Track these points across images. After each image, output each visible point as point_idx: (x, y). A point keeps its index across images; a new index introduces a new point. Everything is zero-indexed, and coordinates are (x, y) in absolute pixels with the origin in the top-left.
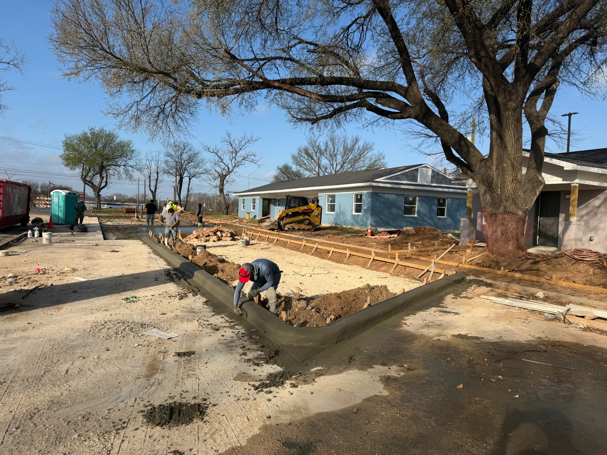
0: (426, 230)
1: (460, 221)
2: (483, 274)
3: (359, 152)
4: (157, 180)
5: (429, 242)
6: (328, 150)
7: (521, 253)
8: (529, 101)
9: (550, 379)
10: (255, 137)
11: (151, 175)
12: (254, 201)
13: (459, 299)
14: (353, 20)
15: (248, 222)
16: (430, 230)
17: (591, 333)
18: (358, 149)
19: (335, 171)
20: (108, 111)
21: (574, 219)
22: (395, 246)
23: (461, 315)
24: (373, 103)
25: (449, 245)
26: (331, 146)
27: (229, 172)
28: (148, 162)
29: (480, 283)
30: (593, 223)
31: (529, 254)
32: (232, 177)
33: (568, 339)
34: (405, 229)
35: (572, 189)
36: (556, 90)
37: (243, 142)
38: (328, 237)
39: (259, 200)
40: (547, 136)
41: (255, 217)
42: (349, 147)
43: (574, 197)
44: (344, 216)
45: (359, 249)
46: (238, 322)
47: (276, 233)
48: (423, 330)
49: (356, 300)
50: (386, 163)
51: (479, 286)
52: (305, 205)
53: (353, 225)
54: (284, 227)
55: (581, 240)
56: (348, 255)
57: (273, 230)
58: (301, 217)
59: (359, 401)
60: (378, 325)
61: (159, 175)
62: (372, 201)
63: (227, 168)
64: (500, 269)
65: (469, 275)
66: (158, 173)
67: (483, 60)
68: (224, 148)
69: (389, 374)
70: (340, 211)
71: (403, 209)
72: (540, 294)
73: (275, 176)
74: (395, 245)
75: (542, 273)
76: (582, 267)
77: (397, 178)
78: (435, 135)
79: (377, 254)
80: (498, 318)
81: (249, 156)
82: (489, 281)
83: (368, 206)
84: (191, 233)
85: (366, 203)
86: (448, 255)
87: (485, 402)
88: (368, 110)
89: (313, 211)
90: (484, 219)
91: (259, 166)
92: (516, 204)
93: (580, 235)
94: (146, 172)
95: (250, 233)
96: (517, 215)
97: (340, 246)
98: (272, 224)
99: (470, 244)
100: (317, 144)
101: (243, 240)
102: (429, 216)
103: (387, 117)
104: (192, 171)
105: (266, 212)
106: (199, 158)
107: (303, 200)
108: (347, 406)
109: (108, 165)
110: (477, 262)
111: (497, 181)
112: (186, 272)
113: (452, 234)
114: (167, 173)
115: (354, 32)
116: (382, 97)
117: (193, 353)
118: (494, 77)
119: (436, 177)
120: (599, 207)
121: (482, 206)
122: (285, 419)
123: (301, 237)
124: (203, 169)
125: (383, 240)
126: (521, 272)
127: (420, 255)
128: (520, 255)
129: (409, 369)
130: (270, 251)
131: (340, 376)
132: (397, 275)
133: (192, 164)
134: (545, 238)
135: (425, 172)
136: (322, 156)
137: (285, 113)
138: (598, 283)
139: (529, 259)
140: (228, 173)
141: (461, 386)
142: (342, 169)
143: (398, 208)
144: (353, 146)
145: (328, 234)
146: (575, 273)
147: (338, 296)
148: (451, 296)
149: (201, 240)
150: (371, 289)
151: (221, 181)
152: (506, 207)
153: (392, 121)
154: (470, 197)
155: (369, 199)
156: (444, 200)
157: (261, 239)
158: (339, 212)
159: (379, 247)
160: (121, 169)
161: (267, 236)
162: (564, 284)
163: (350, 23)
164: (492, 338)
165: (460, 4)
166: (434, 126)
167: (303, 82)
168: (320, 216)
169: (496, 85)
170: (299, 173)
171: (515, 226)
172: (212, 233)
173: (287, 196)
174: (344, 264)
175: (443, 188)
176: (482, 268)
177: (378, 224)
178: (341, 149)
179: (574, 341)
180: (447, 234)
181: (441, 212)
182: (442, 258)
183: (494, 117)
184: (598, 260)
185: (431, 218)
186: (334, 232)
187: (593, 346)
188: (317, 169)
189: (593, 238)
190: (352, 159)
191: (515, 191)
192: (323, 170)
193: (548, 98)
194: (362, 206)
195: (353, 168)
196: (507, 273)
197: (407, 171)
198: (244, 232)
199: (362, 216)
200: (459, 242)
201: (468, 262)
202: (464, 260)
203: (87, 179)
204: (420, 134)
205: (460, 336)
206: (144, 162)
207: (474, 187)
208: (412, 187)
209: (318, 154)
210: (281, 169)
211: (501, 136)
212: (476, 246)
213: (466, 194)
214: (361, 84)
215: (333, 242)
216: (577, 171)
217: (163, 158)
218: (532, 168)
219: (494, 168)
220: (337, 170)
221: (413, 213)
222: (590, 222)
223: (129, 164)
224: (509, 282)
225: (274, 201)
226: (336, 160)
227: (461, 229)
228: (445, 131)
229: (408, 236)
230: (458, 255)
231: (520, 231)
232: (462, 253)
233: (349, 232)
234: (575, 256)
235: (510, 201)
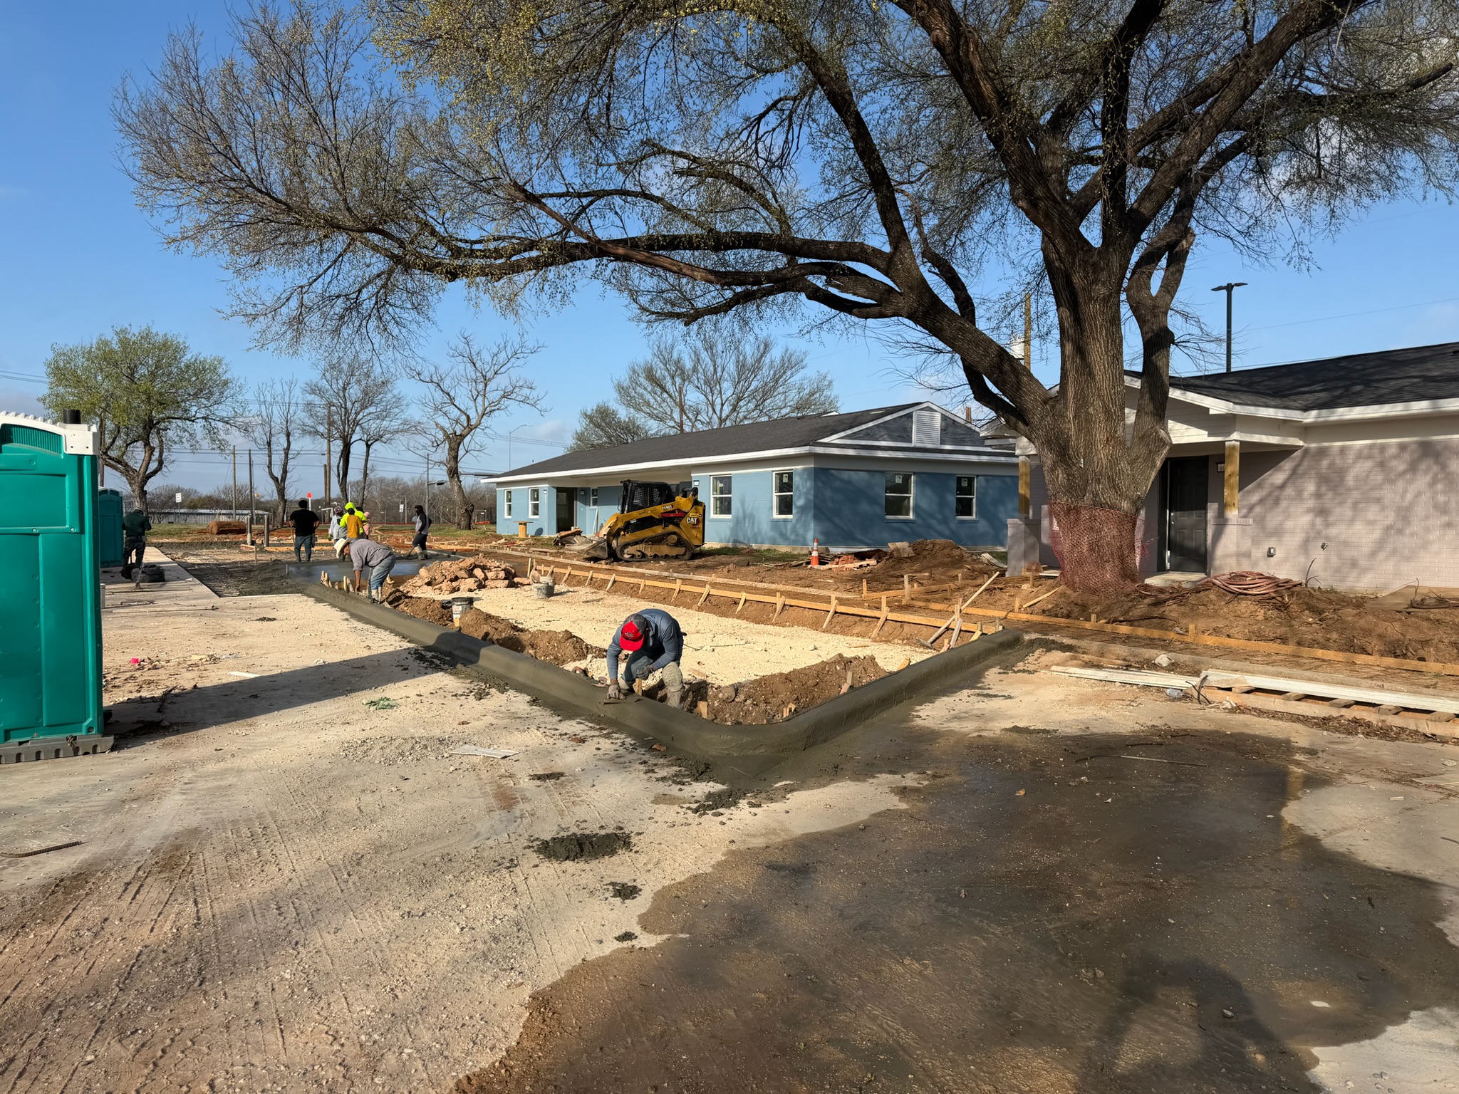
0: (937, 547)
1: (1006, 526)
2: (1056, 630)
3: (772, 372)
4: (287, 450)
5: (943, 574)
6: (701, 370)
7: (1130, 587)
8: (1136, 276)
9: (1163, 779)
10: (530, 344)
11: (273, 439)
12: (535, 495)
13: (1011, 674)
14: (770, 103)
15: (529, 545)
16: (945, 548)
17: (1242, 715)
18: (771, 366)
19: (720, 418)
20: (234, 308)
21: (1233, 514)
22: (875, 584)
23: (1017, 700)
24: (820, 285)
25: (986, 576)
26: (708, 359)
27: (470, 428)
28: (263, 407)
29: (1050, 646)
30: (1273, 520)
31: (1147, 587)
32: (477, 439)
33: (1202, 725)
34: (891, 546)
35: (1227, 453)
36: (1187, 252)
37: (502, 357)
38: (725, 570)
39: (549, 493)
40: (1173, 347)
41: (540, 531)
42: (749, 361)
43: (1232, 468)
44: (753, 523)
45: (798, 594)
46: (615, 730)
47: (605, 567)
48: (950, 724)
49: (821, 684)
50: (837, 397)
51: (1049, 650)
52: (666, 502)
53: (774, 542)
54: (622, 552)
55: (1247, 555)
56: (779, 607)
57: (596, 560)
58: (659, 530)
59: (866, 817)
60: (870, 721)
61: (291, 438)
62: (816, 487)
63: (463, 418)
64: (1088, 619)
65: (1027, 632)
66: (288, 435)
67: (1042, 204)
68: (455, 371)
69: (903, 784)
70: (744, 512)
71: (884, 502)
72: (1163, 659)
73: (577, 433)
74: (876, 581)
75: (1171, 623)
76: (1244, 606)
77: (868, 434)
78: (949, 349)
79: (841, 601)
80: (1084, 700)
81: (517, 390)
82: (1067, 641)
83: (807, 499)
84: (415, 574)
85: (802, 493)
86: (985, 597)
87: (1059, 809)
88: (809, 297)
89: (685, 514)
90: (1055, 523)
91: (542, 412)
92: (1115, 487)
93: (1246, 545)
94: (259, 433)
95: (546, 569)
96: (1119, 509)
97: (756, 588)
98: (594, 547)
99: (1028, 574)
100: (675, 356)
101: (539, 586)
102: (939, 516)
103: (850, 313)
104: (374, 425)
105: (565, 521)
106: (389, 396)
107: (661, 491)
108: (848, 823)
109: (163, 420)
110: (1045, 608)
111: (1077, 442)
112: (456, 653)
113: (990, 553)
114: (310, 433)
115: (774, 130)
116: (839, 274)
117: (562, 774)
118: (1064, 237)
119: (950, 429)
120: (1282, 487)
121: (1050, 493)
122: (759, 842)
123: (666, 574)
124: (400, 421)
125: (847, 573)
126: (1130, 622)
127: (928, 601)
128: (1129, 590)
129: (934, 776)
130: (605, 606)
131: (826, 790)
132: (887, 642)
133: (372, 409)
134: (1182, 555)
135: (926, 420)
136: (686, 383)
137: (626, 302)
138: (1272, 635)
139: (1145, 597)
140: (467, 430)
141: (1022, 792)
142: (735, 414)
143: (873, 501)
144: (759, 361)
145: (725, 564)
146: (1232, 619)
147: (787, 678)
148: (996, 670)
149: (440, 589)
150: (847, 663)
151: (451, 449)
152: (1097, 494)
153: (862, 321)
154: (1026, 474)
155: (809, 484)
156: (971, 480)
157: (574, 581)
158: (741, 513)
159: (842, 587)
160: (198, 426)
161: (590, 574)
162: (1211, 640)
163: (762, 110)
164: (1073, 731)
165: (992, 99)
166: (948, 333)
167: (674, 243)
168: (701, 525)
169: (1067, 251)
170: (634, 424)
171: (1115, 532)
172: (463, 572)
173: (626, 484)
174: (772, 624)
175: (965, 454)
176: (1055, 620)
177: (828, 538)
178: (732, 367)
179: (1212, 728)
180: (980, 554)
181: (964, 508)
182: (974, 604)
183: (1066, 313)
184: (1274, 592)
185: (945, 521)
186: (735, 559)
187: (1242, 734)
188: (676, 416)
189: (1274, 549)
190: (756, 390)
191: (1113, 462)
192: (691, 416)
193: (1172, 269)
194: (794, 499)
195: (761, 411)
196: (1102, 626)
197: (888, 418)
198: (532, 567)
199: (794, 521)
200: (1005, 570)
201: (1025, 609)
202: (1017, 605)
203: (111, 453)
204: (919, 347)
205: (1016, 729)
206: (254, 408)
207: (1032, 453)
208: (900, 455)
209: (678, 380)
210: (590, 418)
211: (1081, 351)
212: (1041, 577)
213: (1016, 465)
214: (793, 248)
215: (738, 582)
216: (1235, 415)
217: (299, 397)
218: (1146, 413)
219: (1071, 415)
220: (724, 416)
221: (904, 511)
222: (1268, 518)
223: (217, 413)
224: (1107, 641)
225: (582, 493)
226: (720, 392)
227: (1009, 541)
228: (969, 342)
229: (899, 563)
230: (1005, 596)
231: (1125, 543)
232: (1012, 591)
233: (768, 560)
234: (1232, 587)
235: (1104, 481)
